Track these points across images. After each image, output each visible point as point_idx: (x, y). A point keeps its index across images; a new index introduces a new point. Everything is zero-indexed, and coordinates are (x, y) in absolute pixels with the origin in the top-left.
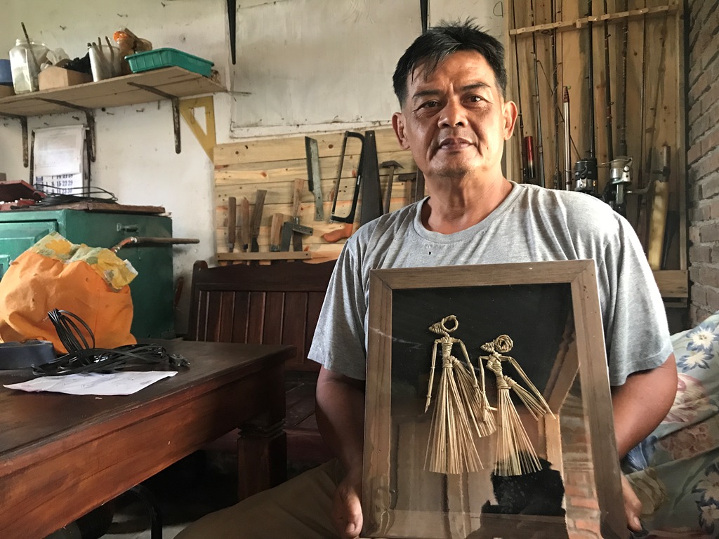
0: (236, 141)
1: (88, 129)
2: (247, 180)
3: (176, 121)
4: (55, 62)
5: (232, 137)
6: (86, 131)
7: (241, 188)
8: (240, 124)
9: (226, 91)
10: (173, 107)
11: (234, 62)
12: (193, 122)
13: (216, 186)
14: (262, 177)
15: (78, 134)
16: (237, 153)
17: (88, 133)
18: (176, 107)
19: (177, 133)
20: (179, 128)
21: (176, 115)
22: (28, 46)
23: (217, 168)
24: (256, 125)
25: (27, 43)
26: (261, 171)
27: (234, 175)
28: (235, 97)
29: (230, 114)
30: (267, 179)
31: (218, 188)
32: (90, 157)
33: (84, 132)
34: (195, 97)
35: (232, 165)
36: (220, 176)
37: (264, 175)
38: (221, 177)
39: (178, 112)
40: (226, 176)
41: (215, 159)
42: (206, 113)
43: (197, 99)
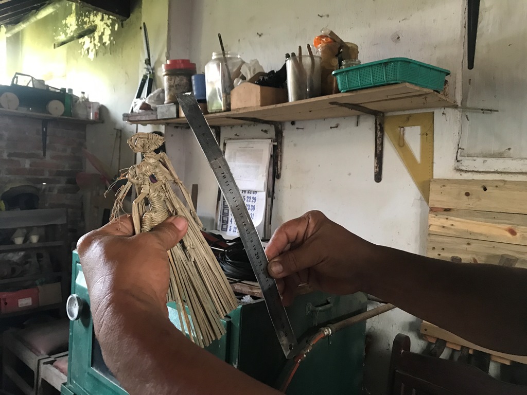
0: (466, 176)
1: (276, 144)
2: (481, 234)
3: (379, 142)
4: (249, 77)
5: (458, 170)
6: (274, 146)
7: (469, 244)
8: (472, 152)
9: (456, 107)
10: (376, 123)
11: (471, 65)
12: (401, 145)
13: (429, 234)
14: (509, 235)
15: (265, 148)
16: (467, 194)
17: (275, 148)
18: (380, 125)
19: (379, 156)
20: (382, 152)
21: (379, 134)
22: (224, 60)
23: (433, 210)
24: (500, 155)
25: (222, 56)
26: (507, 226)
27: (460, 224)
28: (468, 114)
29: (458, 137)
30: (517, 239)
31: (433, 238)
32: (275, 174)
33: (271, 146)
34: (407, 112)
35: (458, 210)
36: (437, 222)
37: (513, 232)
38: (439, 223)
39: (382, 131)
40: (447, 223)
41: (431, 198)
42: (422, 135)
43: (410, 115)
